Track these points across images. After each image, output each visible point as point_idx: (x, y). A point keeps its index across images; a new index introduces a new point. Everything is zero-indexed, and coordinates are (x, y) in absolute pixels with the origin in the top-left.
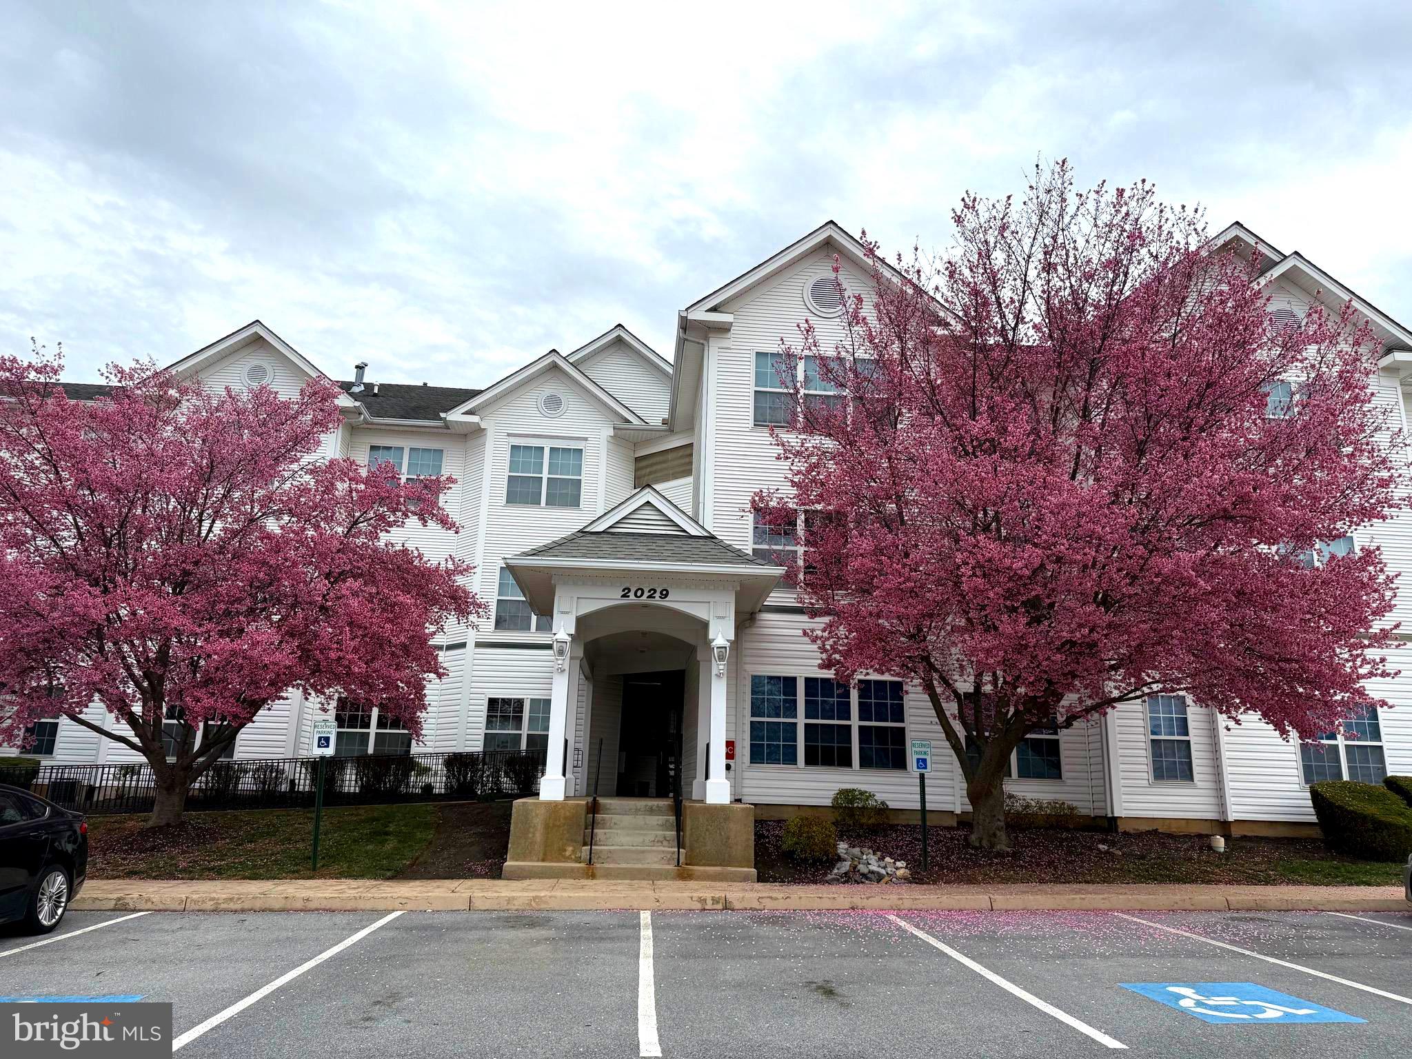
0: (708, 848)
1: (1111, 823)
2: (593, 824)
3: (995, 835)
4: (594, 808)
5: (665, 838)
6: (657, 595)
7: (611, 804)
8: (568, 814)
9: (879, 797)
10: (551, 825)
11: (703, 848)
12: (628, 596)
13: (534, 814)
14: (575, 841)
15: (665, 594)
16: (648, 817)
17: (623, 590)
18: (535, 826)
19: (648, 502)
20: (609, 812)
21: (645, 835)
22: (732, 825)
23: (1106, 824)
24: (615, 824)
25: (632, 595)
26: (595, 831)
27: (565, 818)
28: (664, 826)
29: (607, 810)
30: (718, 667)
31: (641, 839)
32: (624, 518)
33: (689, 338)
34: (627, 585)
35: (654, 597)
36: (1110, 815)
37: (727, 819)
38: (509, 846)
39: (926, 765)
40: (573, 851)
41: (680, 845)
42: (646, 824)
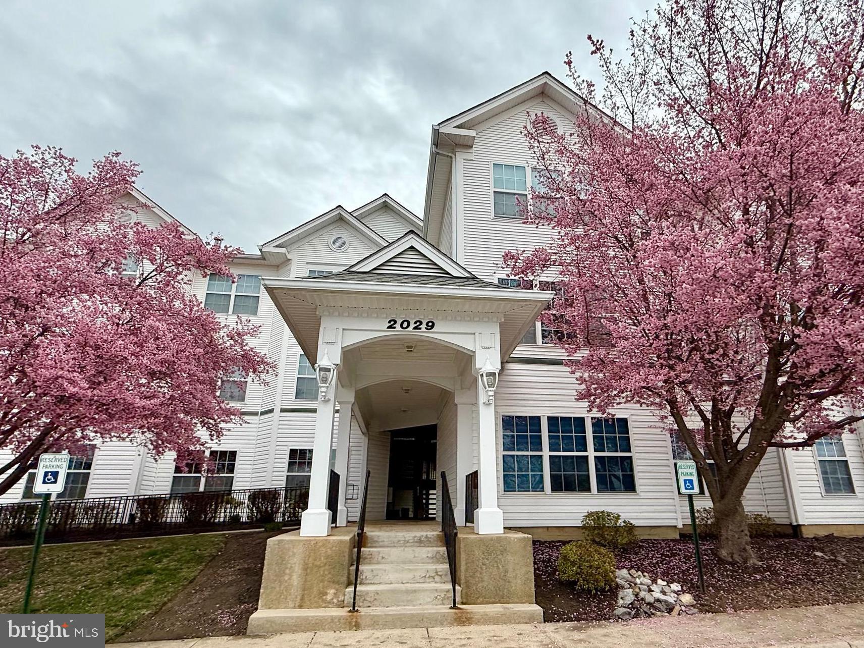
0: (485, 584)
1: (796, 530)
2: (358, 560)
3: (745, 549)
4: (360, 541)
5: (436, 572)
6: (423, 326)
7: (378, 536)
8: (329, 552)
9: (623, 516)
10: (310, 565)
11: (480, 585)
12: (395, 328)
13: (291, 553)
14: (338, 583)
15: (431, 326)
16: (418, 550)
17: (390, 322)
18: (291, 567)
19: (412, 248)
20: (377, 544)
21: (416, 570)
22: (509, 557)
23: (790, 531)
24: (383, 558)
25: (398, 326)
26: (361, 568)
27: (327, 557)
28: (435, 559)
29: (375, 543)
30: (485, 394)
31: (410, 576)
32: (387, 261)
33: (441, 152)
34: (393, 317)
35: (420, 329)
36: (795, 524)
37: (504, 551)
38: (262, 591)
39: (692, 485)
40: (335, 594)
41: (454, 581)
42: (415, 557)
